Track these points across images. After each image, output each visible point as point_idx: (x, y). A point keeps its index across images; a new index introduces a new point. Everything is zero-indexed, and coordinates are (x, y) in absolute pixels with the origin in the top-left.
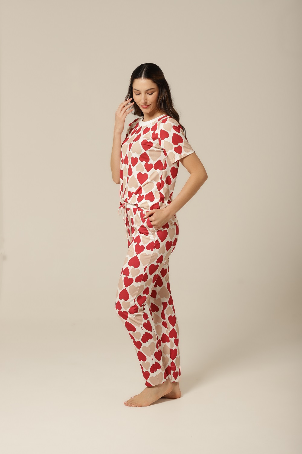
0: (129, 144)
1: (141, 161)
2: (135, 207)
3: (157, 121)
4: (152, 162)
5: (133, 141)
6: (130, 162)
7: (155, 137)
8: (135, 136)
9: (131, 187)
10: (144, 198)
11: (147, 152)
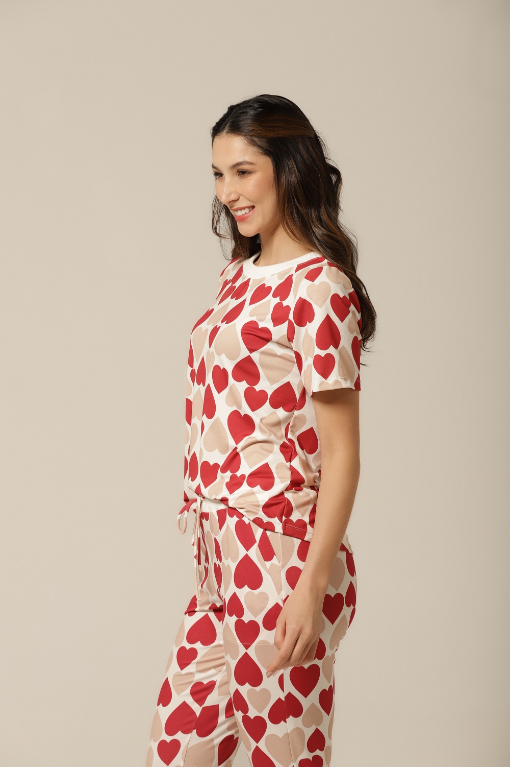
0: (211, 328)
1: (238, 379)
2: (222, 507)
3: (293, 272)
4: (267, 385)
5: (222, 322)
6: (209, 380)
7: (279, 316)
8: (228, 304)
9: (210, 449)
10: (245, 482)
11: (255, 356)
